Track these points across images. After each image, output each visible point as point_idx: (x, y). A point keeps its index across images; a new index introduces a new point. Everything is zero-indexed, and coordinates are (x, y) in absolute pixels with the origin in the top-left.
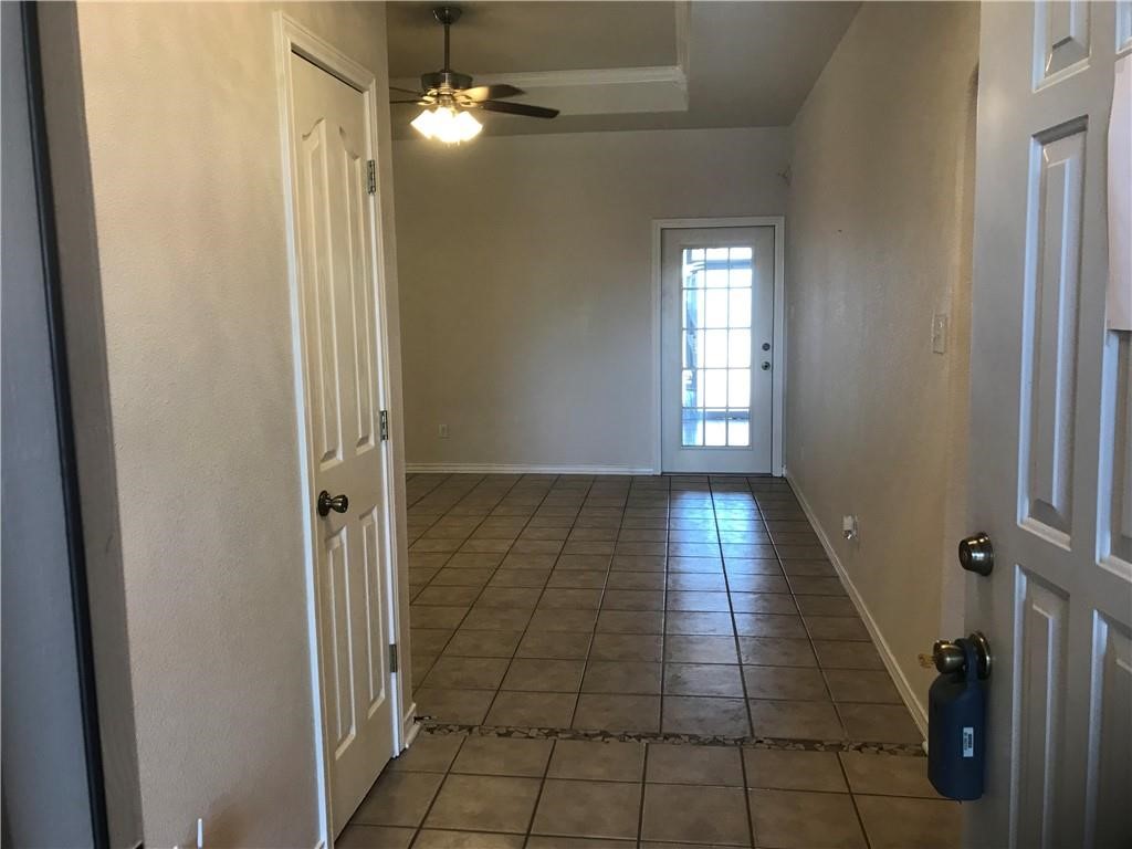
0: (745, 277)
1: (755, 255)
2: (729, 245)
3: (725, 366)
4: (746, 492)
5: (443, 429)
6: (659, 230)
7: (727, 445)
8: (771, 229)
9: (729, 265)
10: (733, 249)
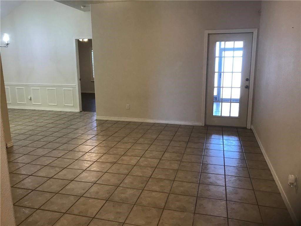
0: (240, 53)
1: (245, 46)
2: (234, 40)
3: (231, 86)
4: (236, 136)
5: (128, 106)
6: (207, 34)
7: (230, 116)
8: (252, 34)
9: (234, 49)
10: (236, 42)
